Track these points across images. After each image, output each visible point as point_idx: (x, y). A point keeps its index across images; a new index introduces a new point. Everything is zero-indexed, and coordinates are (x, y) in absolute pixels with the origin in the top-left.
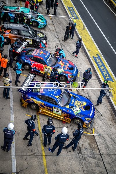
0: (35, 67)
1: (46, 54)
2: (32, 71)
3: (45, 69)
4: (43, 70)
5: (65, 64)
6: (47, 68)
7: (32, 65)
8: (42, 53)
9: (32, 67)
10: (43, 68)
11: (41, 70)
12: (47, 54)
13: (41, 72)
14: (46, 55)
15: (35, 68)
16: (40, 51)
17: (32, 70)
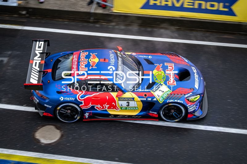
0: (91, 105)
1: (107, 61)
2: (87, 117)
3: (120, 102)
4: (115, 107)
5: (165, 68)
6: (124, 99)
7: (81, 103)
8: (97, 60)
9: (84, 108)
10: (115, 102)
11: (109, 108)
12: (110, 60)
13: (112, 112)
14: (109, 65)
15: (93, 108)
16: (88, 57)
17: (87, 115)
